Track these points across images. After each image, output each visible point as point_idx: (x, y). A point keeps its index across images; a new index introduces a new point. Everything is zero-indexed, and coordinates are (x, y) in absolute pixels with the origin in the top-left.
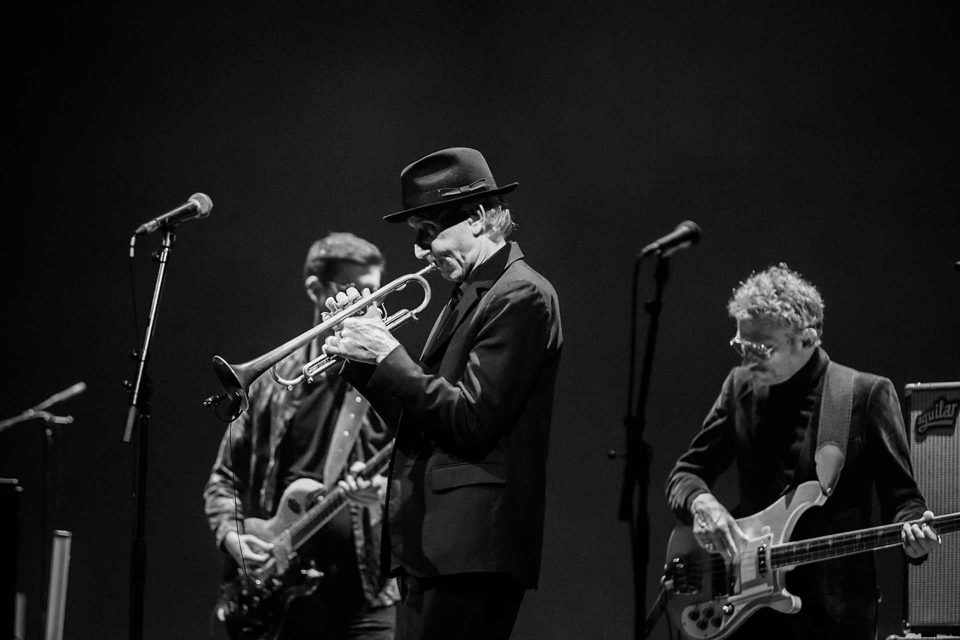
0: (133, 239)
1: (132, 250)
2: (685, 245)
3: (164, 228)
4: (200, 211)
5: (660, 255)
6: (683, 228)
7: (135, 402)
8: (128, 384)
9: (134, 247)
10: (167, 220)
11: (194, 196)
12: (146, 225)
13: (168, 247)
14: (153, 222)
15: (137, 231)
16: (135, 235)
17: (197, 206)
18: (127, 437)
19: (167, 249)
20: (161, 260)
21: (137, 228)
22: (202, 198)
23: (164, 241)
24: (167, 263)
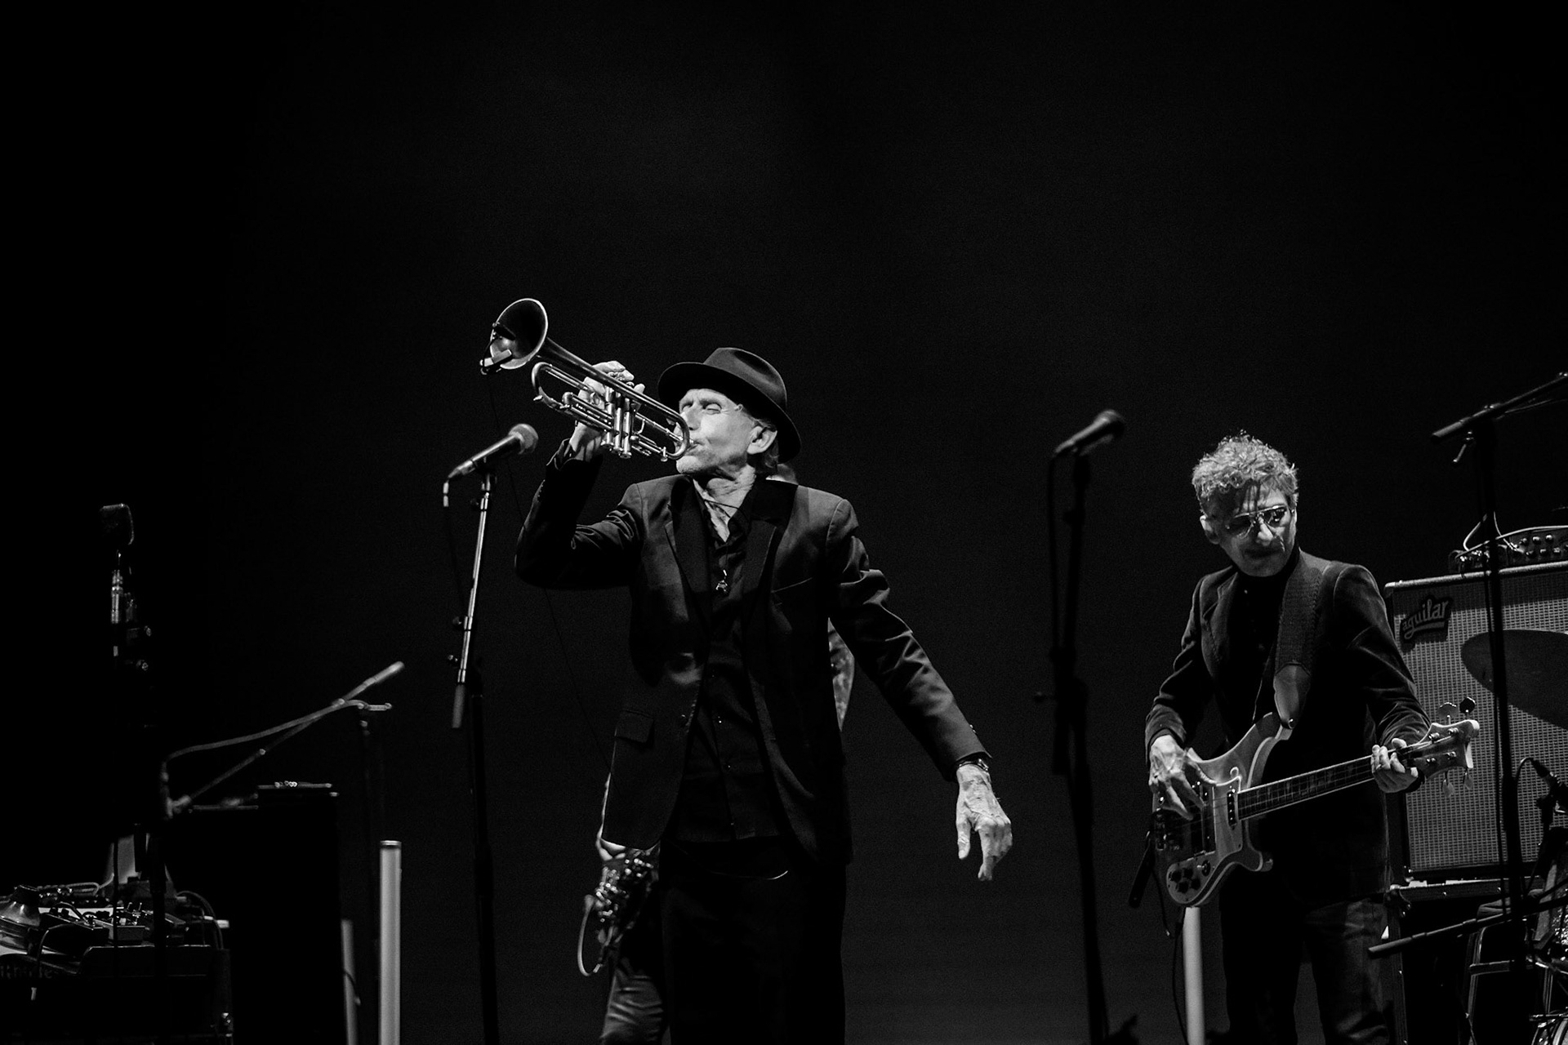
0: (446, 486)
1: (446, 499)
2: (1107, 439)
3: (482, 469)
4: (524, 445)
5: (1077, 454)
6: (1102, 420)
7: (463, 679)
8: (454, 658)
9: (447, 495)
10: (485, 459)
11: (515, 428)
12: (460, 468)
13: (489, 492)
14: (468, 463)
15: (451, 475)
16: (448, 481)
17: (519, 440)
18: (457, 721)
19: (487, 494)
20: (482, 508)
21: (449, 473)
22: (525, 429)
23: (483, 485)
24: (488, 511)
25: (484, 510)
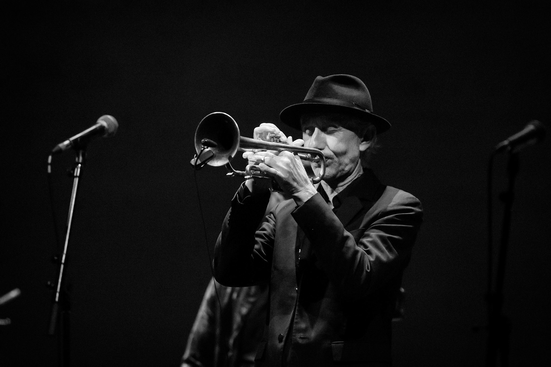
0: (50, 158)
1: (49, 168)
2: (532, 142)
3: (76, 147)
4: (107, 130)
5: (510, 151)
6: (530, 127)
7: (57, 299)
8: (51, 284)
10: (79, 140)
11: (101, 118)
12: (61, 145)
13: (81, 164)
14: (67, 142)
15: (53, 150)
16: (51, 154)
17: (104, 127)
19: (80, 165)
20: (75, 174)
22: (109, 119)
23: (77, 159)
24: (80, 177)
25: (76, 177)
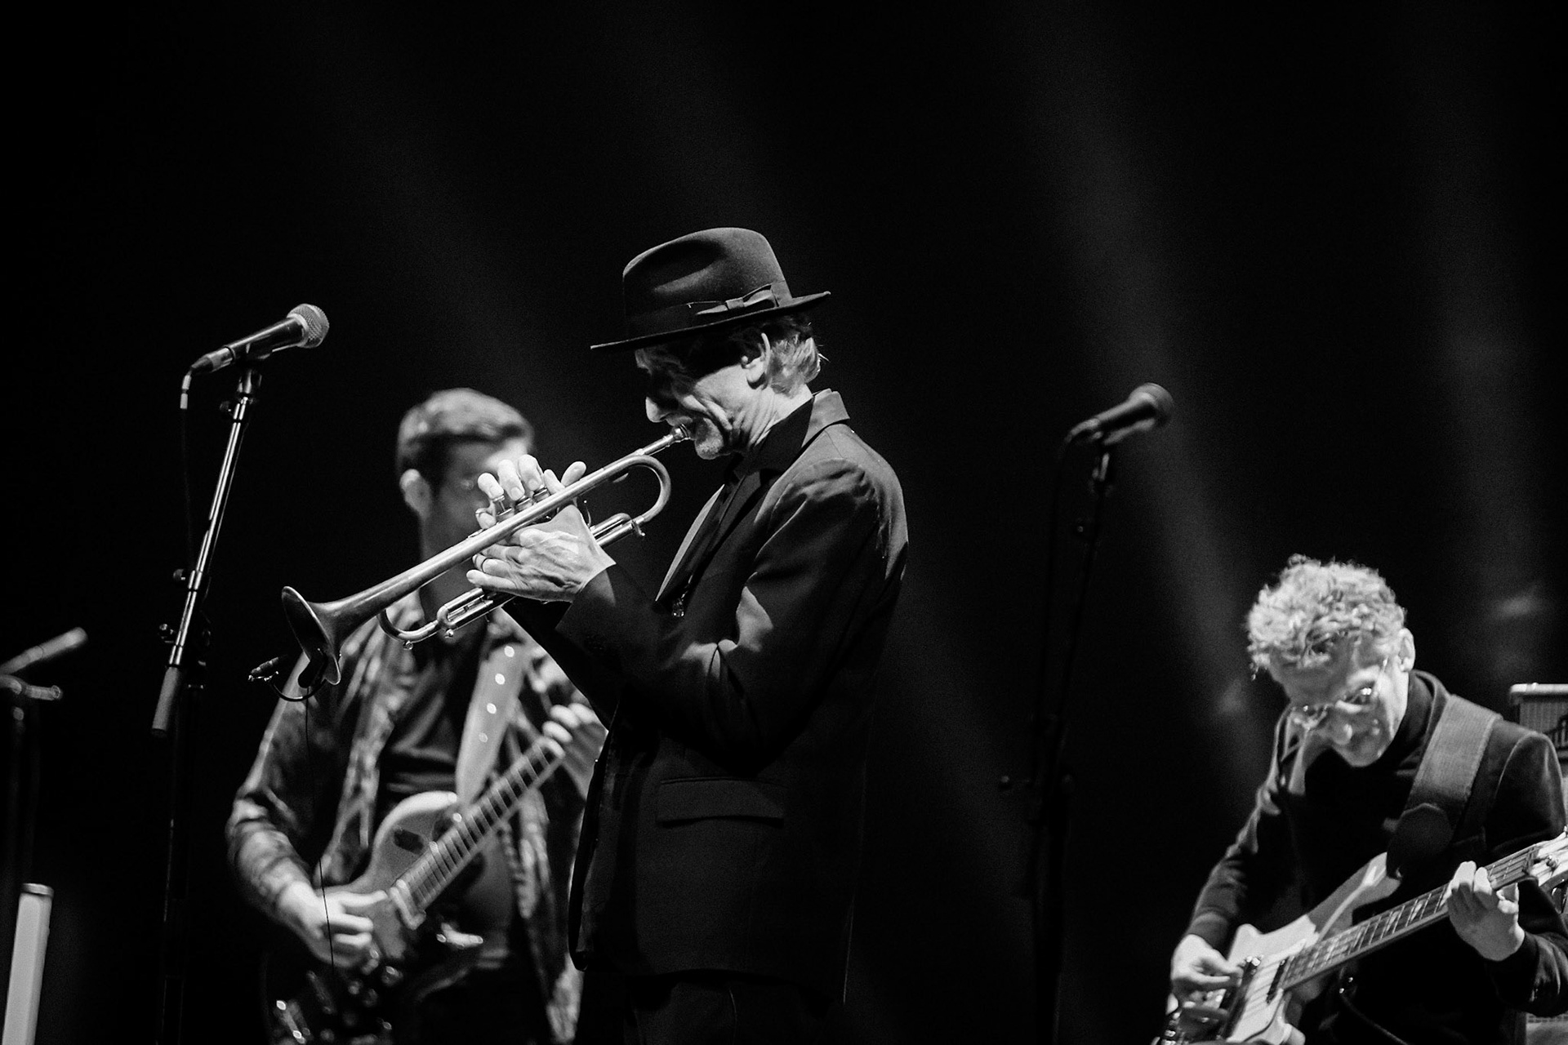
0: (187, 379)
1: (184, 398)
2: (1145, 425)
3: (242, 363)
4: (307, 334)
5: (1100, 440)
6: (1142, 396)
7: (177, 661)
8: (168, 629)
9: (188, 392)
10: (248, 347)
11: (297, 308)
12: (210, 356)
13: (247, 396)
14: (224, 351)
15: (195, 366)
16: (190, 373)
17: (301, 327)
18: (160, 721)
19: (246, 399)
20: (235, 417)
21: (194, 361)
22: (312, 312)
23: (241, 386)
24: (244, 422)
25: (237, 421)
